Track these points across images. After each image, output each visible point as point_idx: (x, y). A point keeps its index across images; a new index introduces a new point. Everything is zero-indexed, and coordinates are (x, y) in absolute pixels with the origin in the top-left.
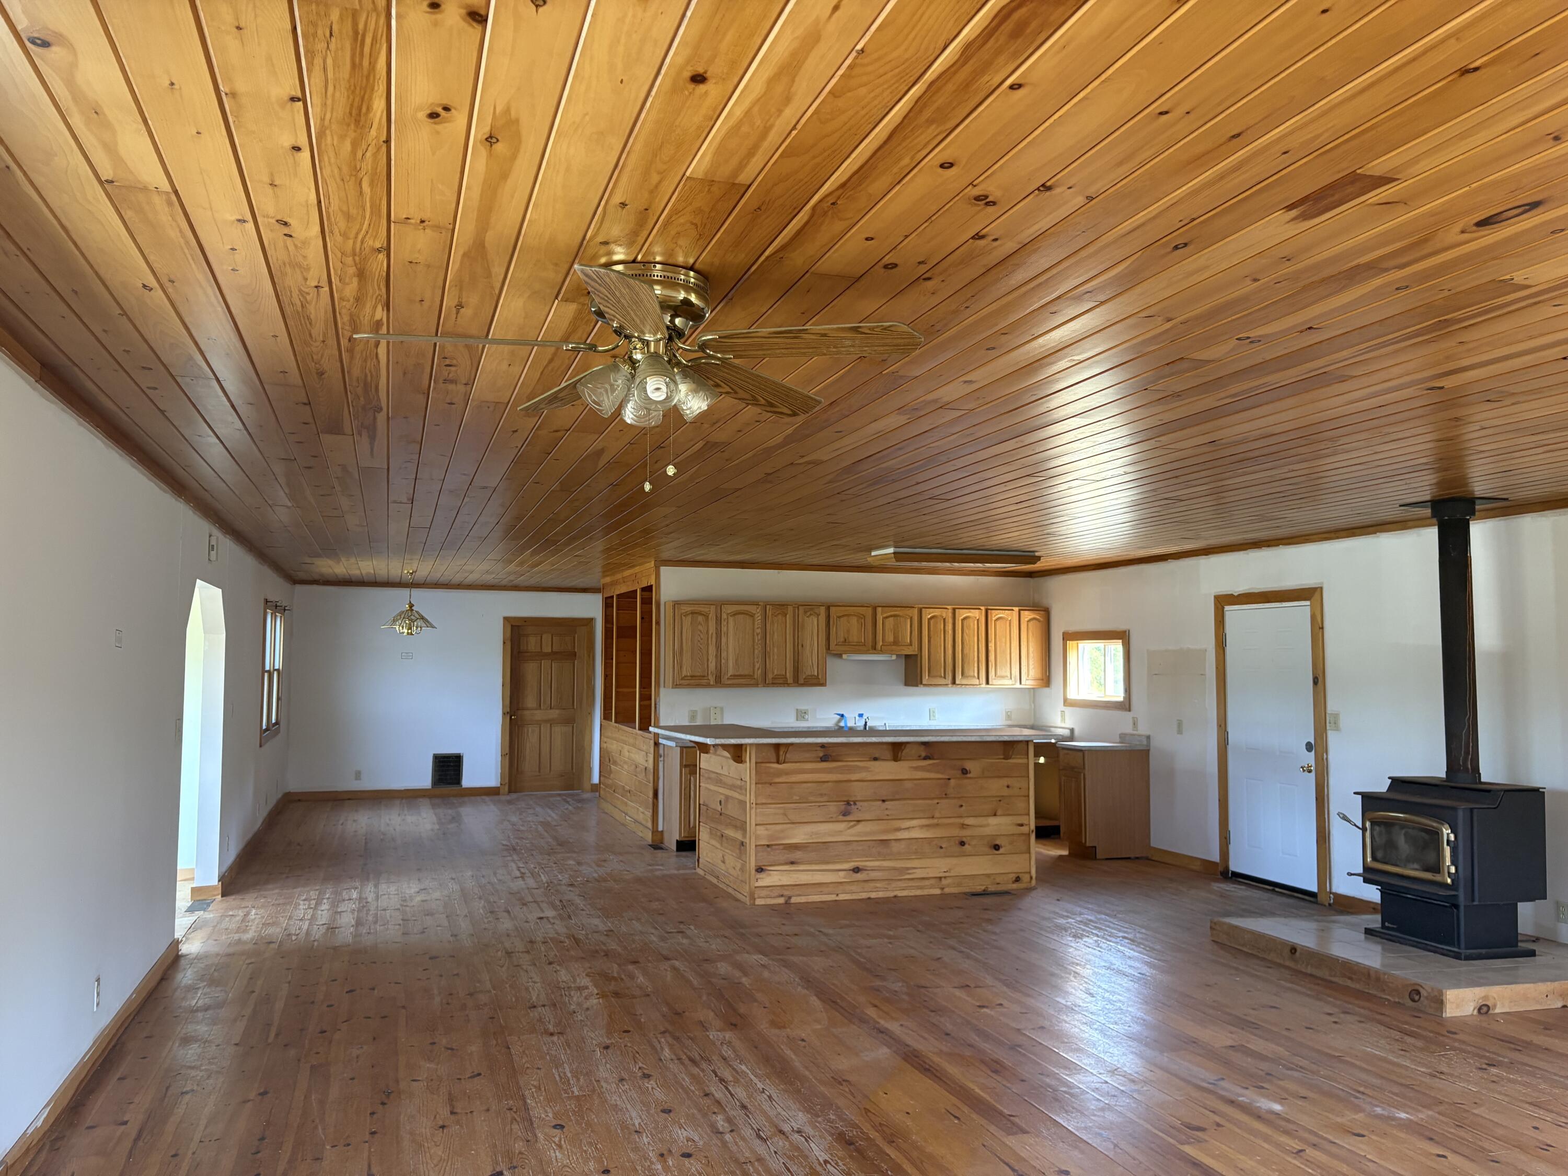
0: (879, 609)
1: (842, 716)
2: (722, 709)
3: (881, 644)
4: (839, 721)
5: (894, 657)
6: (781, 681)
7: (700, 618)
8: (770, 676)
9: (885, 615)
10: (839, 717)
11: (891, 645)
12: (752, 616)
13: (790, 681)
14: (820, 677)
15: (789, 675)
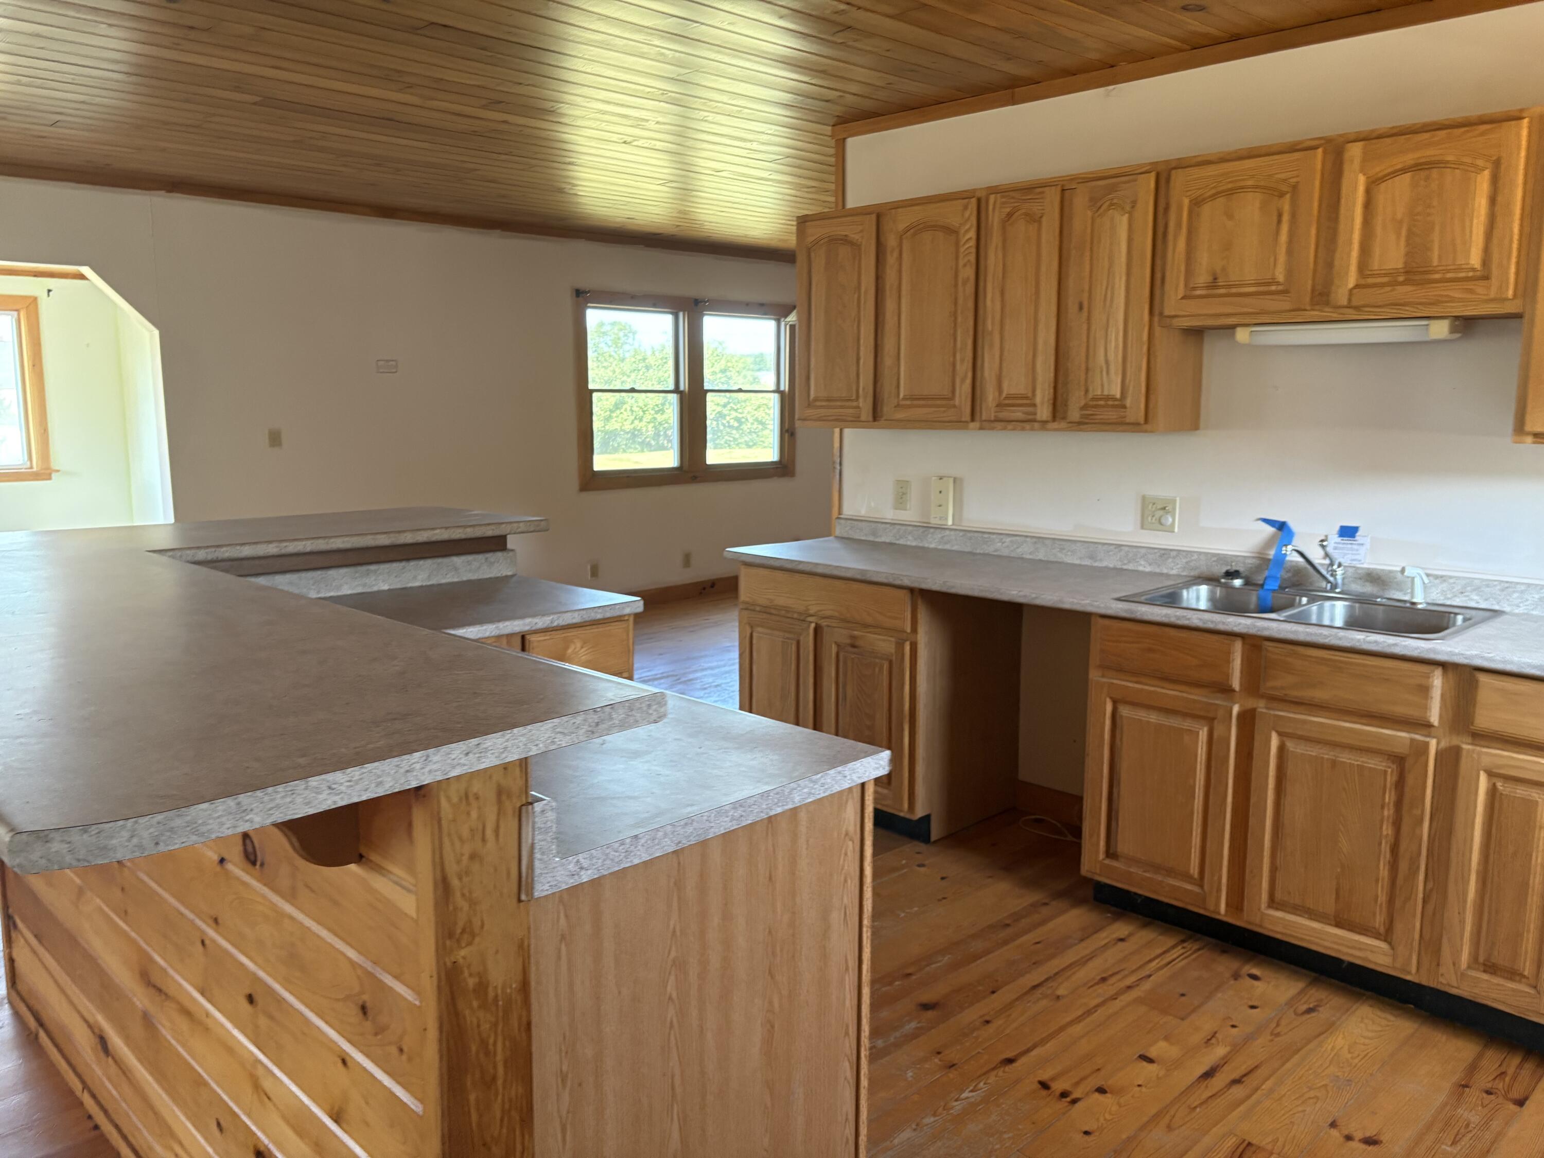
0: (1355, 151)
1: (1281, 526)
2: (957, 482)
3: (1352, 281)
4: (1269, 543)
5: (1440, 329)
6: (1018, 414)
7: (844, 252)
8: (990, 397)
9: (1379, 169)
10: (1270, 530)
11: (1394, 284)
12: (951, 231)
13: (1044, 412)
14: (1128, 402)
15: (1043, 396)
